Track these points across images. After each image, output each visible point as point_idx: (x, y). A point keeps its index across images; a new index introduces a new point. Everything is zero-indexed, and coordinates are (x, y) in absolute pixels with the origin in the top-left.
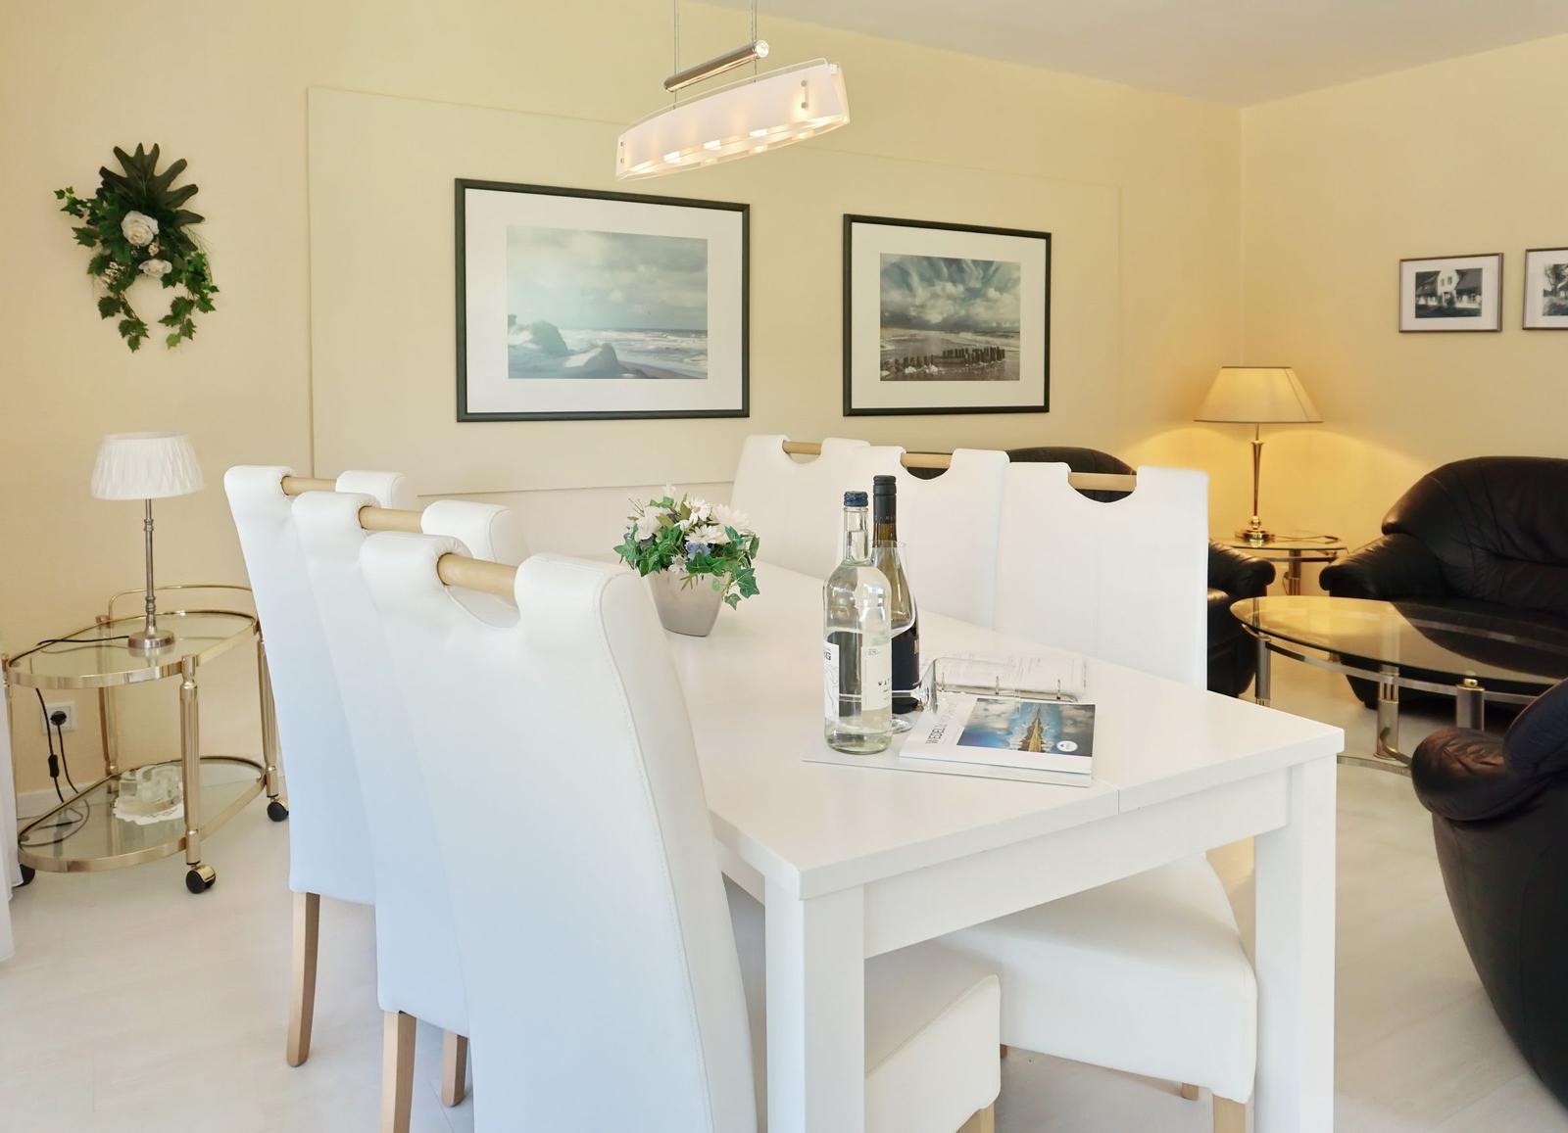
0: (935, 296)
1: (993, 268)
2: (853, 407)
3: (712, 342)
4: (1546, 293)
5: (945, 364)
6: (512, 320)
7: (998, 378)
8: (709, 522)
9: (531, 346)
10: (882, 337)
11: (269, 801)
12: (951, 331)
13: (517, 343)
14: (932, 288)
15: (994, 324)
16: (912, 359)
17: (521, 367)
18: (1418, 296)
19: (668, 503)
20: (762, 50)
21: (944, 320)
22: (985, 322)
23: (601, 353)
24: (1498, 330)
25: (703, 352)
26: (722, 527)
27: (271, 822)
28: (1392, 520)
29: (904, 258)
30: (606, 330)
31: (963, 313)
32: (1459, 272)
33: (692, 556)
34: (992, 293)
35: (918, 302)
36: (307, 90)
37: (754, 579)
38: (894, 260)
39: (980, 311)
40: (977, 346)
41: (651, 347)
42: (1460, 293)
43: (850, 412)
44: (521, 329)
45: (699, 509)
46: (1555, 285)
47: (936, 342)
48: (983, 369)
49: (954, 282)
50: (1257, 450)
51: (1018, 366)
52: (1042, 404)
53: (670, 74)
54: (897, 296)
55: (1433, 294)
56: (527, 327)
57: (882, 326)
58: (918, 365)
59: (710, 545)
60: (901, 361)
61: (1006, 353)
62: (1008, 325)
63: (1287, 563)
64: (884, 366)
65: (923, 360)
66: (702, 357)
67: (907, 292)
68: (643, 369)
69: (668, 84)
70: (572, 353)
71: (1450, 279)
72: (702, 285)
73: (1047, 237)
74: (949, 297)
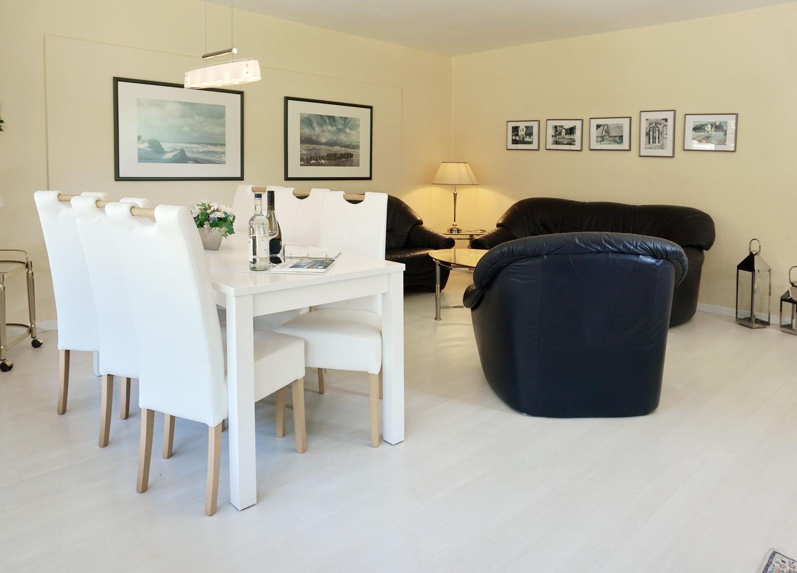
0: (323, 131)
1: (348, 120)
2: (289, 177)
3: (228, 149)
4: (553, 136)
5: (327, 160)
6: (139, 138)
7: (350, 166)
8: (217, 210)
9: (149, 149)
10: (301, 148)
11: (32, 339)
12: (331, 146)
13: (141, 148)
14: (322, 128)
15: (349, 143)
16: (314, 157)
17: (143, 158)
18: (513, 136)
19: (203, 205)
20: (235, 51)
21: (328, 141)
22: (345, 142)
23: (179, 153)
24: (538, 150)
25: (224, 153)
26: (222, 212)
27: (33, 348)
28: (500, 222)
29: (310, 115)
30: (181, 142)
31: (335, 138)
32: (526, 127)
33: (211, 222)
34: (348, 130)
35: (316, 133)
36: (44, 36)
37: (233, 229)
38: (306, 116)
39: (343, 138)
40: (342, 152)
41: (201, 150)
42: (526, 135)
43: (287, 179)
44: (144, 142)
45: (214, 206)
46: (555, 133)
47: (324, 150)
48: (344, 161)
49: (332, 126)
50: (455, 195)
51: (359, 160)
52: (369, 176)
53: (204, 53)
54: (307, 131)
55: (517, 135)
56: (146, 141)
57: (301, 143)
58: (316, 160)
59: (218, 218)
60: (309, 158)
61: (354, 156)
62: (354, 144)
63: (468, 240)
64: (302, 160)
65: (318, 157)
66: (224, 155)
67: (312, 129)
68: (197, 160)
69: (203, 57)
70: (166, 152)
71: (523, 129)
72: (223, 125)
73: (371, 108)
74: (330, 132)
